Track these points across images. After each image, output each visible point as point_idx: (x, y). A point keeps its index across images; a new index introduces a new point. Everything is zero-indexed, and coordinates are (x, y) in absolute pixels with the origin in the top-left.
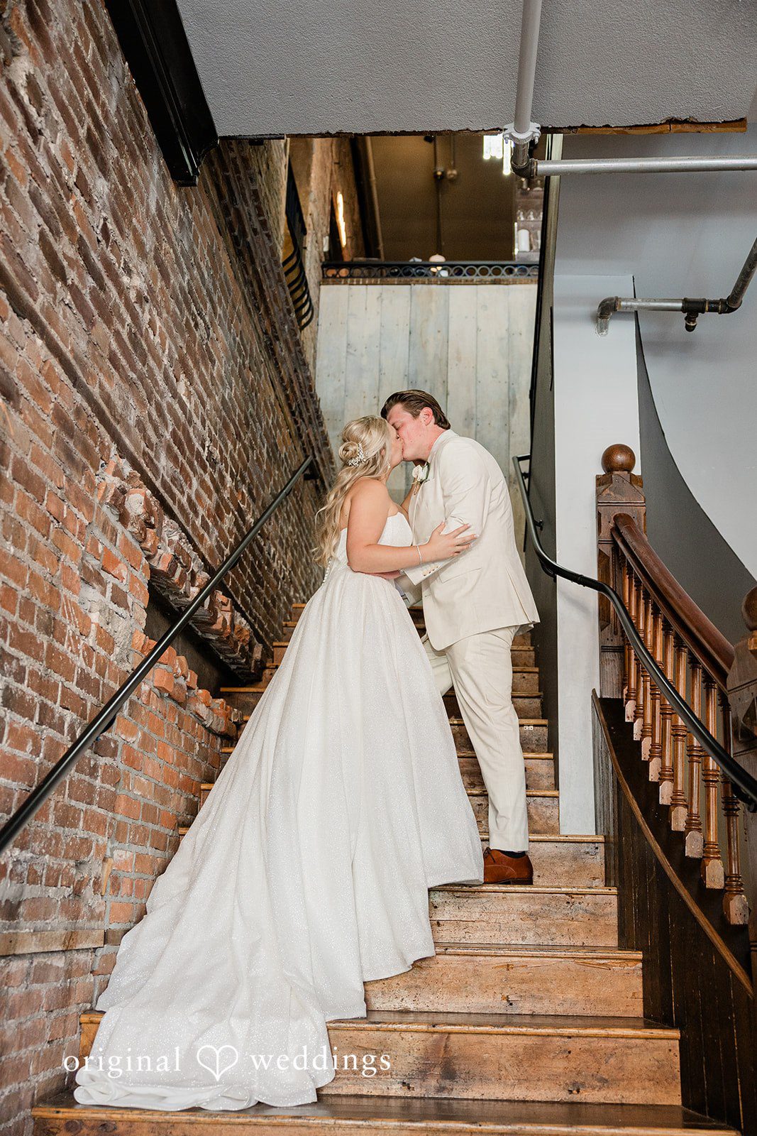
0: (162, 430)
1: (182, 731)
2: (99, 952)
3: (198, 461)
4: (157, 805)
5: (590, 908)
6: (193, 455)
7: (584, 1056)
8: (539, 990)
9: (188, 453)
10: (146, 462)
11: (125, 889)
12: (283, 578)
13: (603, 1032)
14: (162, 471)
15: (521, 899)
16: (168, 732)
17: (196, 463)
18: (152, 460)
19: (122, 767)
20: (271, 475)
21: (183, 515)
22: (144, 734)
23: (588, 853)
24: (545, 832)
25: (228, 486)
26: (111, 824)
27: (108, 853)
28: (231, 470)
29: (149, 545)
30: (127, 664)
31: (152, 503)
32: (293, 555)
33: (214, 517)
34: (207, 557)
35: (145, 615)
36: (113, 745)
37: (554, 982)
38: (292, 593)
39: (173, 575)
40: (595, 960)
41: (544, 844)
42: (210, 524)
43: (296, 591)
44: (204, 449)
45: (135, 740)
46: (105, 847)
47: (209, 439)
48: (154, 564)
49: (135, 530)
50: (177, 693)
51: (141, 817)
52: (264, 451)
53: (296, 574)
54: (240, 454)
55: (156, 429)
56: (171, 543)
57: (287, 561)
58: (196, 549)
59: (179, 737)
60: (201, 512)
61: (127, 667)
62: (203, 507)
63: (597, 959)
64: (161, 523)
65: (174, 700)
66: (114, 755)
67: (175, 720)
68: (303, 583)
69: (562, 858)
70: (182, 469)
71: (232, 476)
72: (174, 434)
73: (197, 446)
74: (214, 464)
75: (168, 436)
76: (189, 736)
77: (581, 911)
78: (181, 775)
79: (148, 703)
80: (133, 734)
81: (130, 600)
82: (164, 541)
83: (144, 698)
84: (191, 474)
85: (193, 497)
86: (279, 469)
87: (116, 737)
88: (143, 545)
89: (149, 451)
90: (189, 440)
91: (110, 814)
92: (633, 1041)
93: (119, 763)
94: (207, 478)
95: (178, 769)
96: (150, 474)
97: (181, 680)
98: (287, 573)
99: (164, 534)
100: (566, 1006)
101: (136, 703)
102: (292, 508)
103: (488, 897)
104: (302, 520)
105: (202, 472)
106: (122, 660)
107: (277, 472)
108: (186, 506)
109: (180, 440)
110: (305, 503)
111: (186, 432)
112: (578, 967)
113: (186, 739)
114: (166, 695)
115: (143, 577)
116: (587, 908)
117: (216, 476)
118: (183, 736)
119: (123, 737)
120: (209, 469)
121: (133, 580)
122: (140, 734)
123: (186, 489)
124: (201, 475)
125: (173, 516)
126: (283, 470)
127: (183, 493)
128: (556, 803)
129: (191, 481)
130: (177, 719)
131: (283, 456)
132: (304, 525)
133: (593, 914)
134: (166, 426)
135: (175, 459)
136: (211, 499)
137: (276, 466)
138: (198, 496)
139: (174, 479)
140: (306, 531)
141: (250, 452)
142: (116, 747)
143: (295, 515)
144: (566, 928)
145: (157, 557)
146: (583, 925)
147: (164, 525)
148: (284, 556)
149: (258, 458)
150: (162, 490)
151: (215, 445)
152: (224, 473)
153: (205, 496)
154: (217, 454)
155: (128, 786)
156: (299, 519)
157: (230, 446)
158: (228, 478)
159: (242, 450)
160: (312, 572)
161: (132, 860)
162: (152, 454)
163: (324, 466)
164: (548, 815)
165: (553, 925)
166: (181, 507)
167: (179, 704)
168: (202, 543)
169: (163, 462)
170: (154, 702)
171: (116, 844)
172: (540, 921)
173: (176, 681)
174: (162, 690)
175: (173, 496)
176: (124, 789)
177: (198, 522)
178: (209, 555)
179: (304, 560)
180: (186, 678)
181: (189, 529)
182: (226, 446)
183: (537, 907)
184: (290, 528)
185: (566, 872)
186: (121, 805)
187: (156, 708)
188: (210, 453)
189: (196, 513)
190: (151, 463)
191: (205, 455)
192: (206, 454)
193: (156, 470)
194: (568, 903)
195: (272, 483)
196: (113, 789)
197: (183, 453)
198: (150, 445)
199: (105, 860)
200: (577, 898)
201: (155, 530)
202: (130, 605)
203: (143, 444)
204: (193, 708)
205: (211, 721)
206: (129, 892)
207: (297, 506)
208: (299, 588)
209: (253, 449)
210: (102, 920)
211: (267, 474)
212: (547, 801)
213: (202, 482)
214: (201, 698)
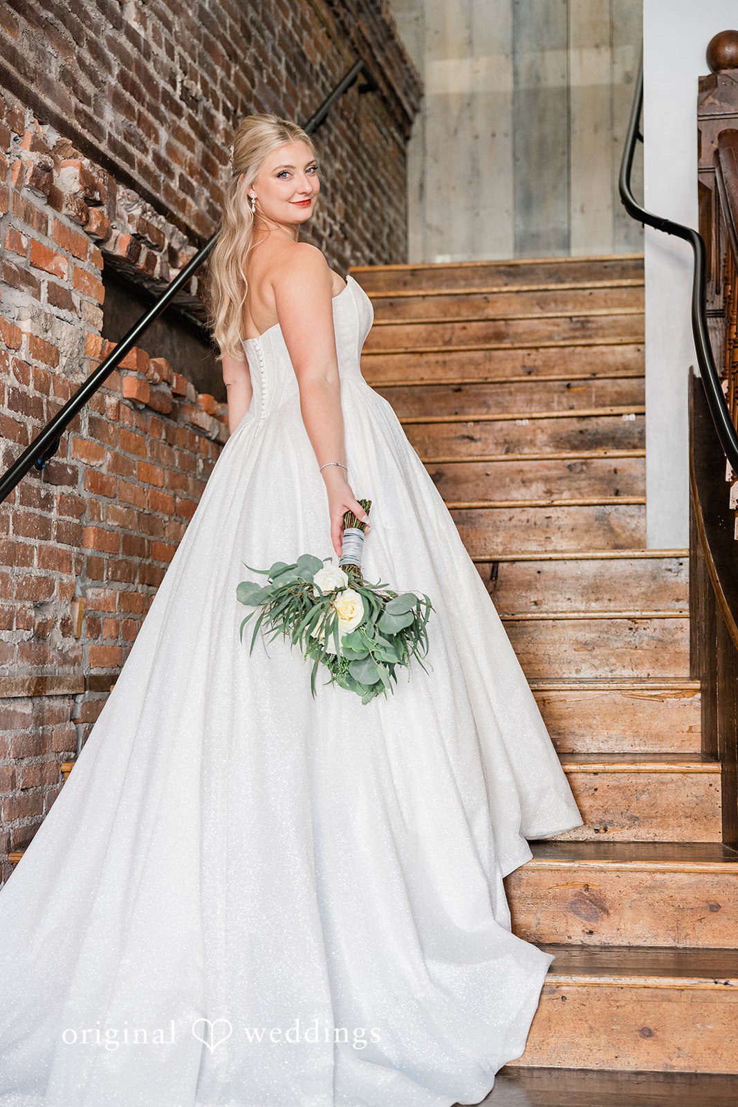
0: (102, 75)
1: (175, 447)
2: (79, 699)
3: (166, 105)
4: (143, 535)
5: (657, 634)
6: (156, 98)
7: (612, 793)
8: (580, 726)
9: (148, 97)
10: (80, 123)
11: (106, 632)
12: (330, 235)
13: (633, 767)
14: (108, 129)
15: (574, 626)
16: (152, 450)
17: (163, 108)
18: (90, 119)
19: (86, 495)
20: (296, 98)
21: (148, 180)
22: (116, 456)
23: (670, 570)
24: (629, 547)
25: (221, 127)
26: (78, 561)
27: (79, 592)
28: (224, 104)
29: (94, 228)
30: (81, 375)
31: (95, 174)
32: (345, 200)
33: (201, 174)
34: (193, 227)
35: (101, 313)
36: (70, 471)
37: (597, 717)
38: (348, 253)
39: (137, 260)
40: (645, 692)
41: (616, 561)
42: (195, 184)
43: (355, 247)
44: (174, 87)
45: (103, 464)
46: (73, 586)
47: (180, 71)
48: (109, 247)
49: (72, 213)
50: (158, 403)
51: (121, 551)
52: (282, 68)
53: (353, 226)
54: (238, 80)
55: (92, 76)
56: (131, 219)
57: (336, 211)
58: (172, 218)
59: (171, 455)
60: (178, 169)
61: (81, 378)
62: (180, 163)
63: (647, 690)
64: (112, 195)
65: (156, 411)
66: (73, 481)
67: (161, 434)
68: (368, 236)
69: (638, 577)
70: (141, 120)
71: (226, 112)
72: (123, 77)
73: (163, 84)
74: (193, 103)
75: (113, 81)
76: (186, 452)
77: (646, 638)
78: (178, 500)
79: (117, 418)
80: (98, 455)
81: (76, 298)
82: (122, 217)
83: (110, 413)
84: (156, 123)
85: (163, 154)
86: (310, 87)
87: (74, 463)
88: (87, 229)
89: (85, 107)
90: (148, 80)
91: (75, 549)
92: (669, 776)
93: (82, 491)
94: (184, 124)
95: (172, 493)
96: (89, 137)
97: (164, 388)
98: (336, 228)
99: (121, 209)
100: (611, 743)
101: (99, 420)
102: (341, 138)
103: (536, 625)
104: (360, 150)
105: (175, 118)
106: (72, 372)
107: (307, 92)
108: (153, 166)
109: (134, 83)
110: (364, 125)
111: (141, 70)
112: (625, 699)
113: (182, 457)
114: (142, 407)
115: (92, 268)
116: (654, 635)
117: (199, 118)
118: (177, 454)
119: (85, 461)
120: (187, 110)
121: (78, 274)
122: (109, 456)
123: (151, 145)
124: (174, 122)
125: (130, 183)
126: (318, 87)
127: (145, 151)
128: (643, 511)
129: (156, 132)
130: (164, 433)
131: (317, 67)
132: (365, 157)
133: (660, 641)
134: (109, 68)
135: (128, 110)
136: (193, 151)
137: (305, 84)
138: (170, 149)
139: (129, 136)
140: (369, 164)
141: (256, 74)
142: (75, 474)
143: (347, 146)
144: (628, 658)
145: (112, 240)
146: (649, 653)
147: (118, 197)
148: (330, 206)
149: (270, 81)
150: (110, 154)
151: (193, 77)
152: (213, 112)
153: (182, 148)
154: (197, 89)
155: (99, 516)
156: (354, 148)
157: (220, 72)
158: (220, 117)
159: (241, 74)
160: (383, 219)
161: (114, 599)
162: (90, 111)
163: (392, 68)
164: (633, 526)
165: (613, 655)
166: (144, 171)
167: (168, 415)
168: (183, 211)
169: (110, 118)
170: (127, 416)
171: (89, 582)
172: (597, 652)
173: (155, 389)
174: (134, 402)
175: (129, 158)
176: (92, 519)
177: (175, 185)
178: (197, 225)
179: (367, 205)
180: (169, 384)
181: (160, 196)
182: (213, 74)
183: (593, 635)
184: (338, 166)
185: (644, 593)
186: (91, 538)
187: (131, 423)
188: (185, 90)
189: (170, 174)
190: (89, 122)
191: (177, 95)
192: (179, 92)
193: (98, 131)
194: (631, 629)
195: (298, 109)
196: (78, 521)
197: (140, 99)
198: (85, 99)
199: (73, 599)
200: (641, 623)
201: (104, 209)
202: (77, 304)
203: (74, 101)
204: (187, 418)
205: (216, 432)
206: (114, 634)
207: (349, 133)
208: (362, 244)
209: (260, 68)
210: (79, 665)
211: (290, 99)
212: (633, 510)
213: (176, 132)
214: (202, 406)
